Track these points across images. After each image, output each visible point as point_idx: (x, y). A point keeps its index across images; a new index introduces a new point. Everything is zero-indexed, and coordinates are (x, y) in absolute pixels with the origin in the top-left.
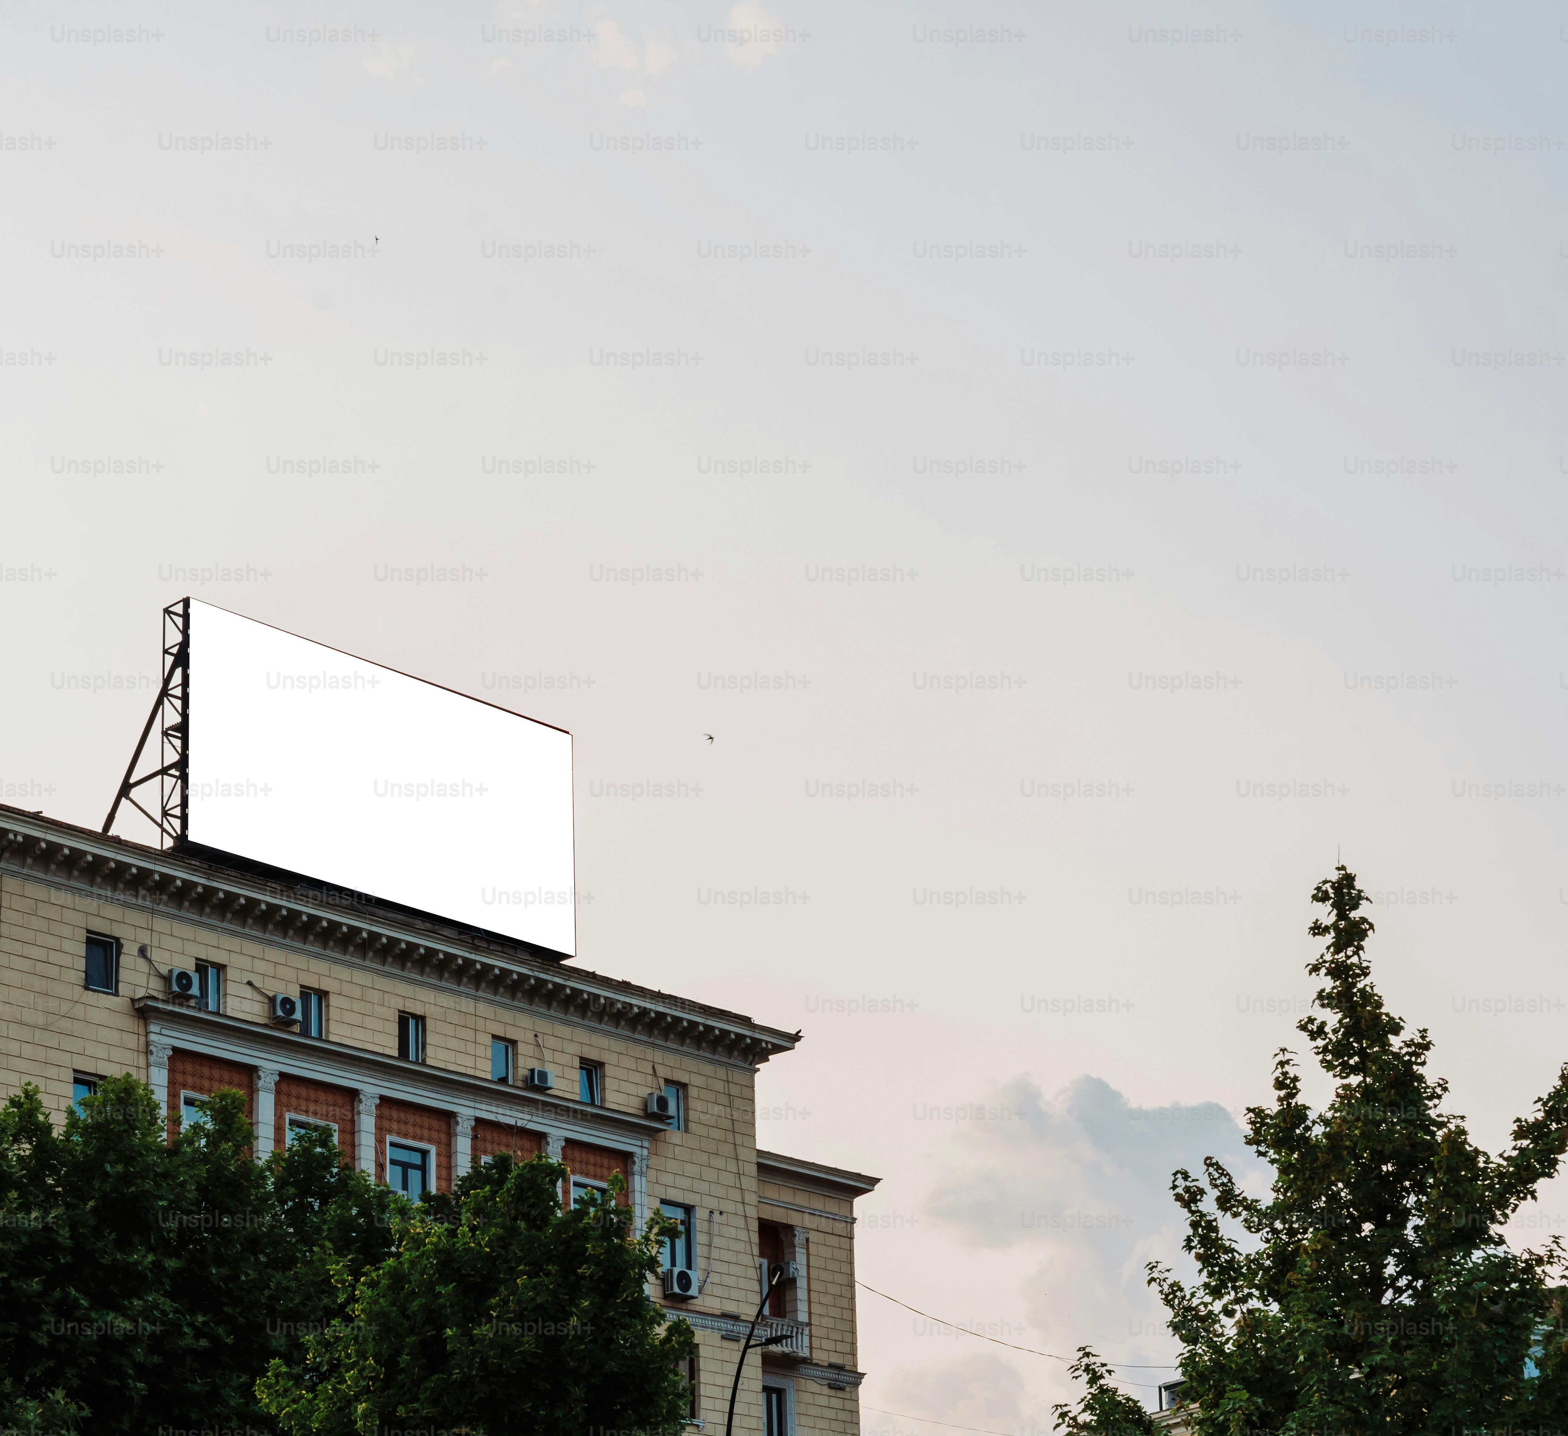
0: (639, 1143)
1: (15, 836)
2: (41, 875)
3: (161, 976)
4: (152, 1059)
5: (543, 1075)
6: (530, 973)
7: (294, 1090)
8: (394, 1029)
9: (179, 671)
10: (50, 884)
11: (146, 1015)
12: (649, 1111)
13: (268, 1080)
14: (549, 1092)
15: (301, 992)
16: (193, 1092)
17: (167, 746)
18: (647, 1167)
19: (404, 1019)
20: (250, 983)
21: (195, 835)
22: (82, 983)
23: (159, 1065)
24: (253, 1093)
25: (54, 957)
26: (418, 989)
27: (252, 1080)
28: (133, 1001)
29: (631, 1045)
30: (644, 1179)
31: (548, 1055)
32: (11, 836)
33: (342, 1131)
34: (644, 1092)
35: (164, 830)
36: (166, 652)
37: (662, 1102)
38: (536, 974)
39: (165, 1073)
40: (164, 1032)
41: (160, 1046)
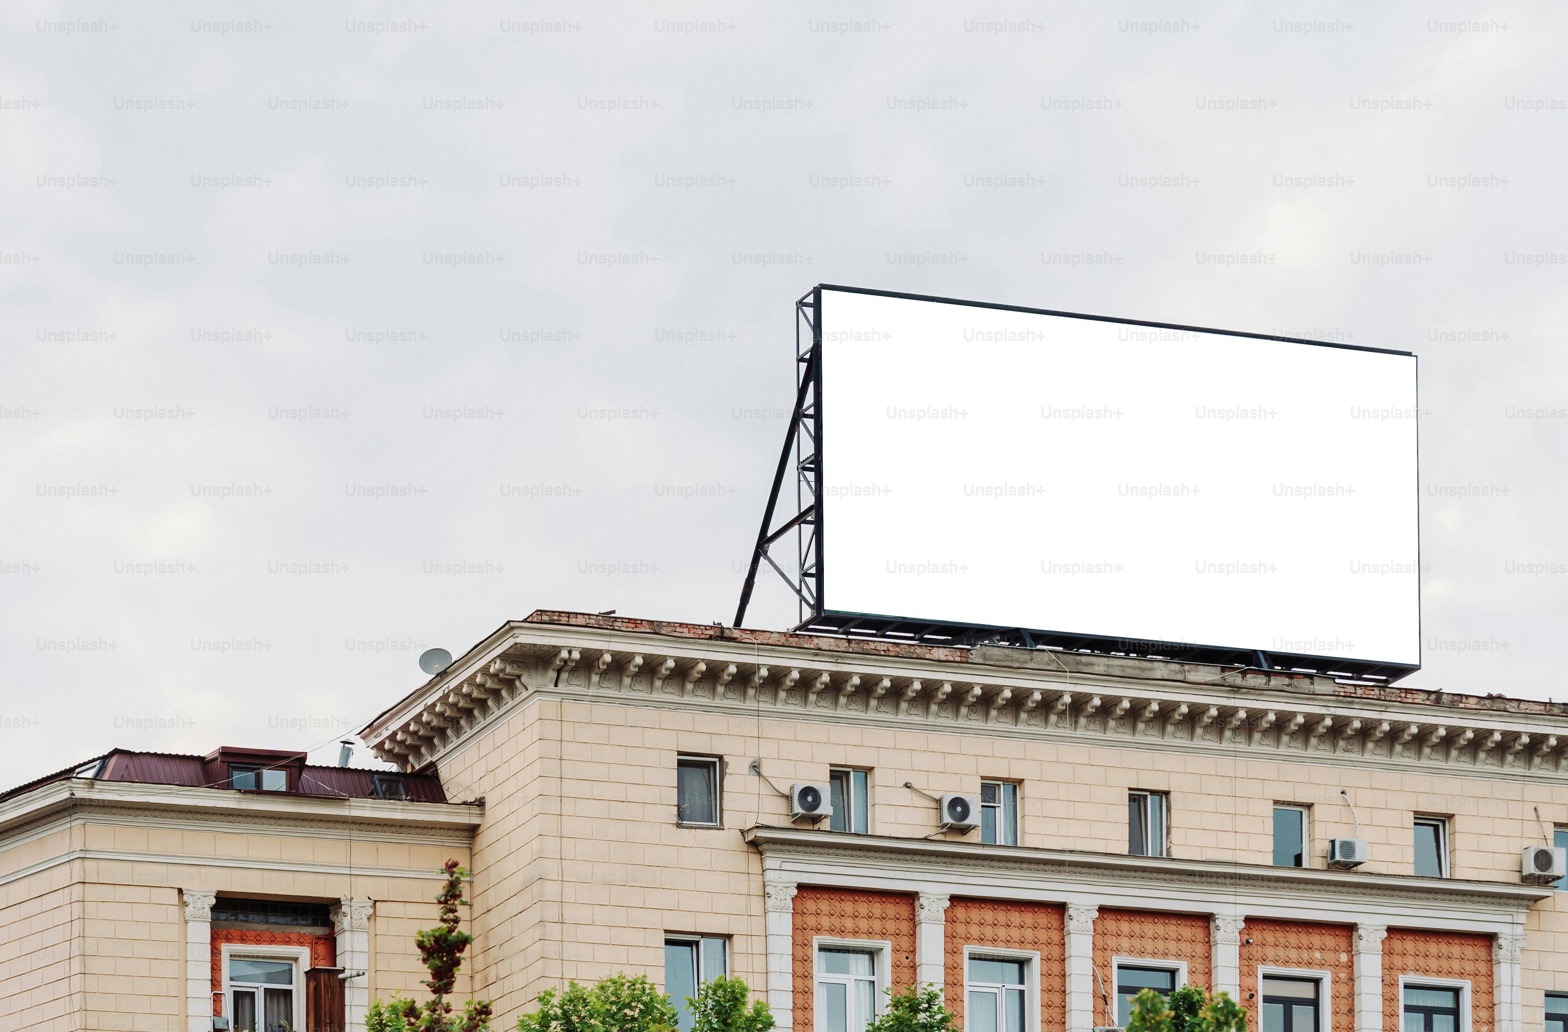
0: (1509, 919)
1: (570, 652)
2: (613, 693)
3: (783, 796)
4: (770, 902)
5: (1348, 847)
6: (1323, 711)
7: (975, 914)
8: (1123, 813)
9: (811, 385)
10: (625, 702)
11: (760, 848)
12: (1525, 873)
13: (934, 908)
14: (1360, 868)
15: (984, 786)
16: (830, 937)
17: (803, 484)
18: (1522, 950)
19: (1137, 798)
20: (907, 786)
21: (831, 604)
22: (675, 820)
23: (781, 910)
24: (915, 926)
25: (634, 793)
26: (1158, 755)
27: (914, 910)
28: (742, 832)
29: (1499, 784)
30: (1517, 968)
31: (1361, 816)
32: (564, 654)
33: (1046, 960)
34: (1516, 847)
35: (803, 599)
36: (800, 360)
37: (1543, 859)
38: (1333, 711)
39: (788, 918)
40: (786, 866)
41: (780, 886)
